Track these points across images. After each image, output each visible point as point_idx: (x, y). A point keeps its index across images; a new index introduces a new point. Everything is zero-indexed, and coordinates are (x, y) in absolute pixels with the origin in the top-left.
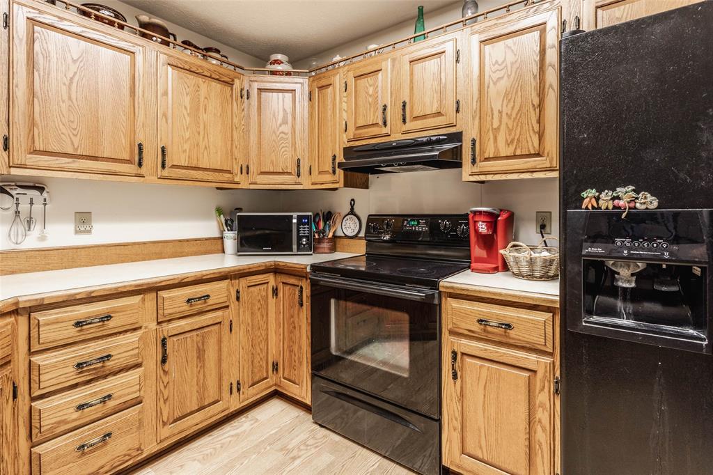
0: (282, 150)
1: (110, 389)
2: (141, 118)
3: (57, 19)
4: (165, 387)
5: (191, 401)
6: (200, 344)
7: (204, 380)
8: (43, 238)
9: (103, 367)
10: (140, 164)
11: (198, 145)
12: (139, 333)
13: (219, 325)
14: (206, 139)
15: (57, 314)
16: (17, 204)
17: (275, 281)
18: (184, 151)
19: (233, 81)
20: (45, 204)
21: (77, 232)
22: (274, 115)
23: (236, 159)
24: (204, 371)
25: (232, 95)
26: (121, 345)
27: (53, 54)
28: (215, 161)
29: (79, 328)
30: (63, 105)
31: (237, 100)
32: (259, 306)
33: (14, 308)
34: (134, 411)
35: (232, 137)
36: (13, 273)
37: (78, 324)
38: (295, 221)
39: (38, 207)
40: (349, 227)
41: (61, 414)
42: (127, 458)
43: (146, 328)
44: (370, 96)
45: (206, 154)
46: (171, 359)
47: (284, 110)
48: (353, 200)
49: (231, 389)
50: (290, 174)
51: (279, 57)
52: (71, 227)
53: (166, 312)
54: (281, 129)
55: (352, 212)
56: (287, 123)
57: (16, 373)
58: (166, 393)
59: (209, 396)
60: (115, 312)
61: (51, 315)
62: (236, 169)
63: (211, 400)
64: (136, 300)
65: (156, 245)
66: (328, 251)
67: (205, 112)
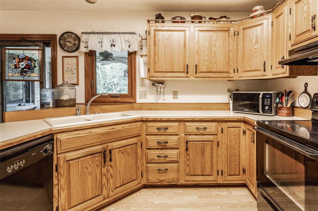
0: (255, 58)
1: (168, 153)
2: (188, 55)
3: (161, 27)
4: (187, 160)
5: (198, 171)
6: (202, 148)
7: (204, 164)
8: (164, 100)
9: (165, 145)
10: (187, 73)
11: (211, 62)
12: (178, 137)
13: (212, 142)
14: (215, 59)
15: (152, 124)
16: (157, 88)
17: (245, 127)
18: (205, 65)
19: (230, 29)
20: (161, 89)
21: (174, 98)
22: (251, 41)
23: (231, 66)
24: (204, 160)
25: (229, 36)
26: (171, 139)
27: (160, 39)
28: (220, 68)
29: (158, 130)
30: (163, 55)
31: (231, 38)
32: (234, 138)
33: (141, 120)
34: (176, 165)
35: (229, 56)
36: (156, 110)
37: (158, 129)
38: (261, 96)
39: (162, 89)
40: (303, 101)
41: (152, 156)
42: (173, 181)
43: (180, 135)
44: (305, 12)
45: (215, 65)
46: (190, 150)
47: (257, 36)
48: (307, 84)
49: (218, 172)
50: (259, 70)
51: (257, 7)
52: (171, 96)
53: (188, 131)
54: (254, 47)
55: (306, 92)
56: (258, 43)
57: (143, 139)
58: (188, 163)
59: (206, 171)
60: (169, 127)
61: (151, 124)
62: (231, 71)
63: (208, 174)
64: (177, 124)
65: (200, 104)
66: (286, 115)
67: (215, 47)
